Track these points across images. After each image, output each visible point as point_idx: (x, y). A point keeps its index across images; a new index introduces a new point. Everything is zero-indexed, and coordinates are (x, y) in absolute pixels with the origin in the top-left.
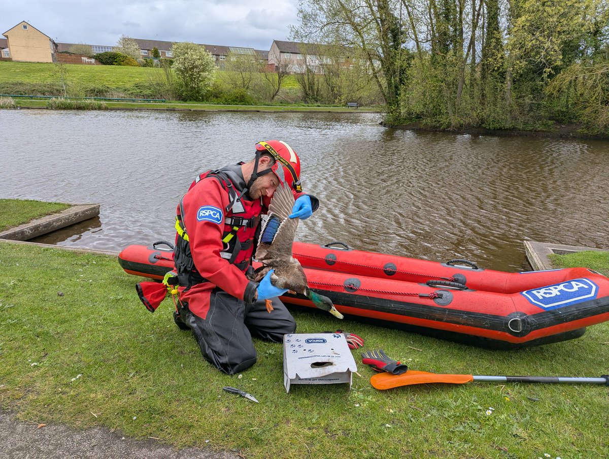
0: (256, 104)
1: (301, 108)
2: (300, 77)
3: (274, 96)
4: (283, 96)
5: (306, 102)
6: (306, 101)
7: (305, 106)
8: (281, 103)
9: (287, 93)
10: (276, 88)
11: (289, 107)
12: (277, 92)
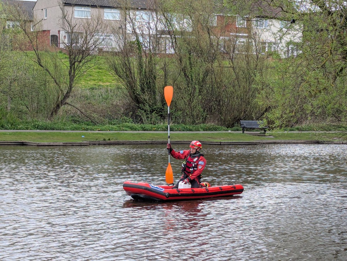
0: (14, 126)
1: (127, 135)
2: (118, 61)
3: (58, 106)
4: (78, 106)
5: (137, 119)
6: (137, 116)
7: (135, 129)
8: (75, 122)
9: (87, 98)
10: (65, 88)
11: (96, 133)
12: (67, 96)
